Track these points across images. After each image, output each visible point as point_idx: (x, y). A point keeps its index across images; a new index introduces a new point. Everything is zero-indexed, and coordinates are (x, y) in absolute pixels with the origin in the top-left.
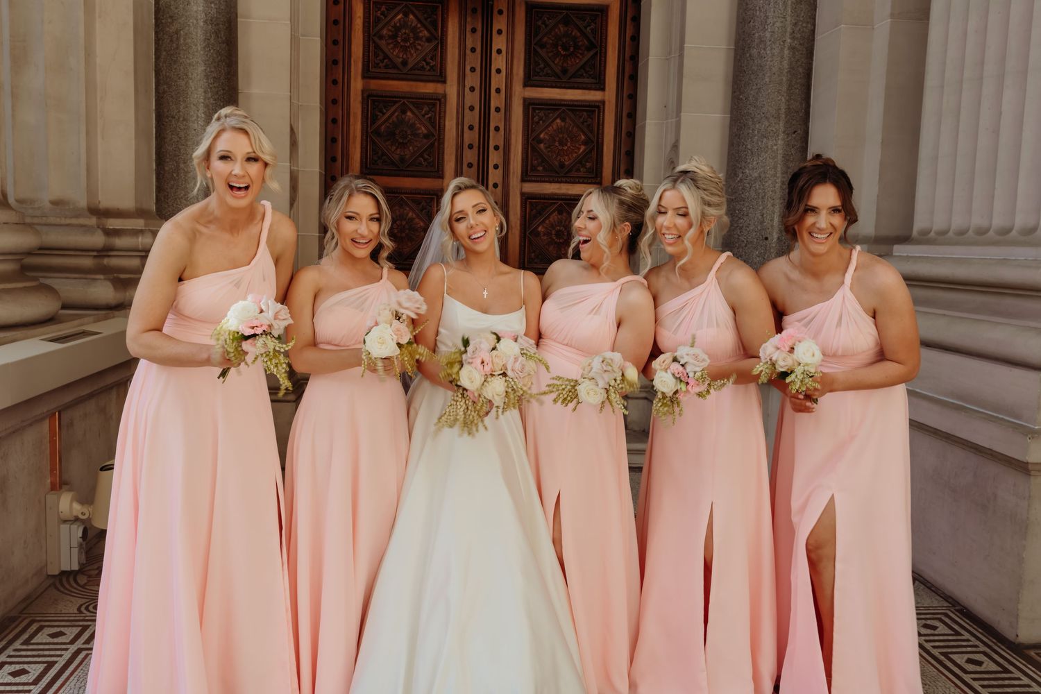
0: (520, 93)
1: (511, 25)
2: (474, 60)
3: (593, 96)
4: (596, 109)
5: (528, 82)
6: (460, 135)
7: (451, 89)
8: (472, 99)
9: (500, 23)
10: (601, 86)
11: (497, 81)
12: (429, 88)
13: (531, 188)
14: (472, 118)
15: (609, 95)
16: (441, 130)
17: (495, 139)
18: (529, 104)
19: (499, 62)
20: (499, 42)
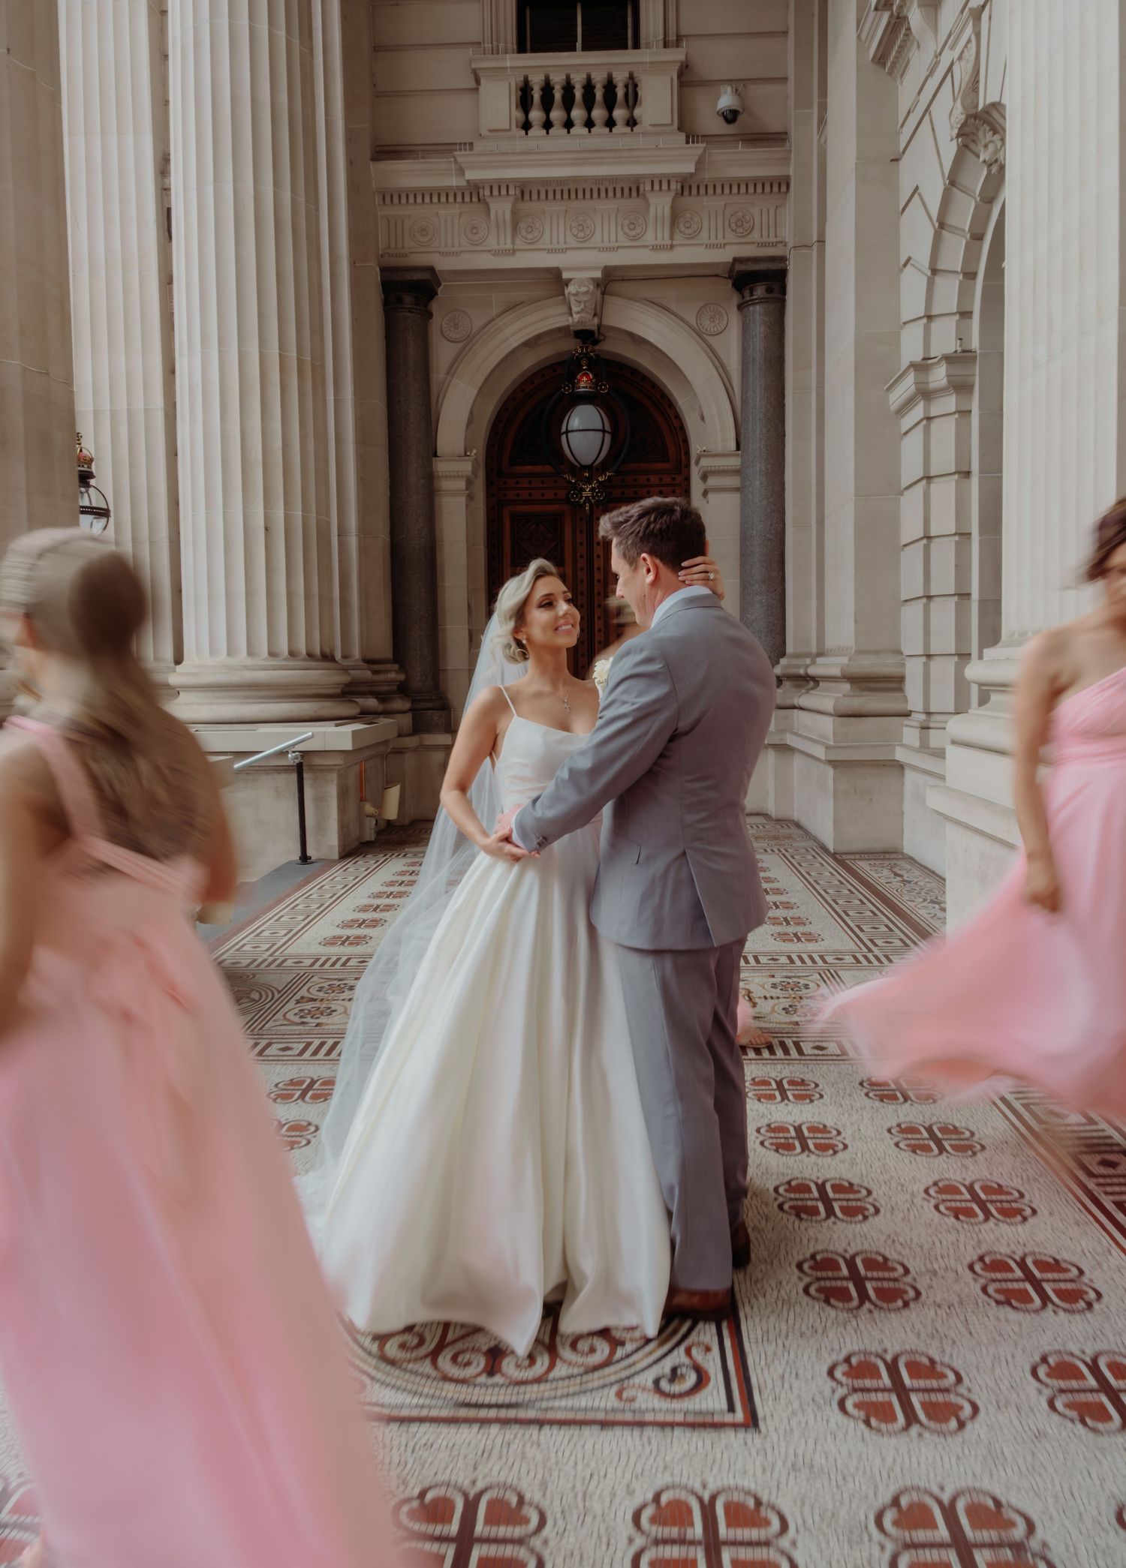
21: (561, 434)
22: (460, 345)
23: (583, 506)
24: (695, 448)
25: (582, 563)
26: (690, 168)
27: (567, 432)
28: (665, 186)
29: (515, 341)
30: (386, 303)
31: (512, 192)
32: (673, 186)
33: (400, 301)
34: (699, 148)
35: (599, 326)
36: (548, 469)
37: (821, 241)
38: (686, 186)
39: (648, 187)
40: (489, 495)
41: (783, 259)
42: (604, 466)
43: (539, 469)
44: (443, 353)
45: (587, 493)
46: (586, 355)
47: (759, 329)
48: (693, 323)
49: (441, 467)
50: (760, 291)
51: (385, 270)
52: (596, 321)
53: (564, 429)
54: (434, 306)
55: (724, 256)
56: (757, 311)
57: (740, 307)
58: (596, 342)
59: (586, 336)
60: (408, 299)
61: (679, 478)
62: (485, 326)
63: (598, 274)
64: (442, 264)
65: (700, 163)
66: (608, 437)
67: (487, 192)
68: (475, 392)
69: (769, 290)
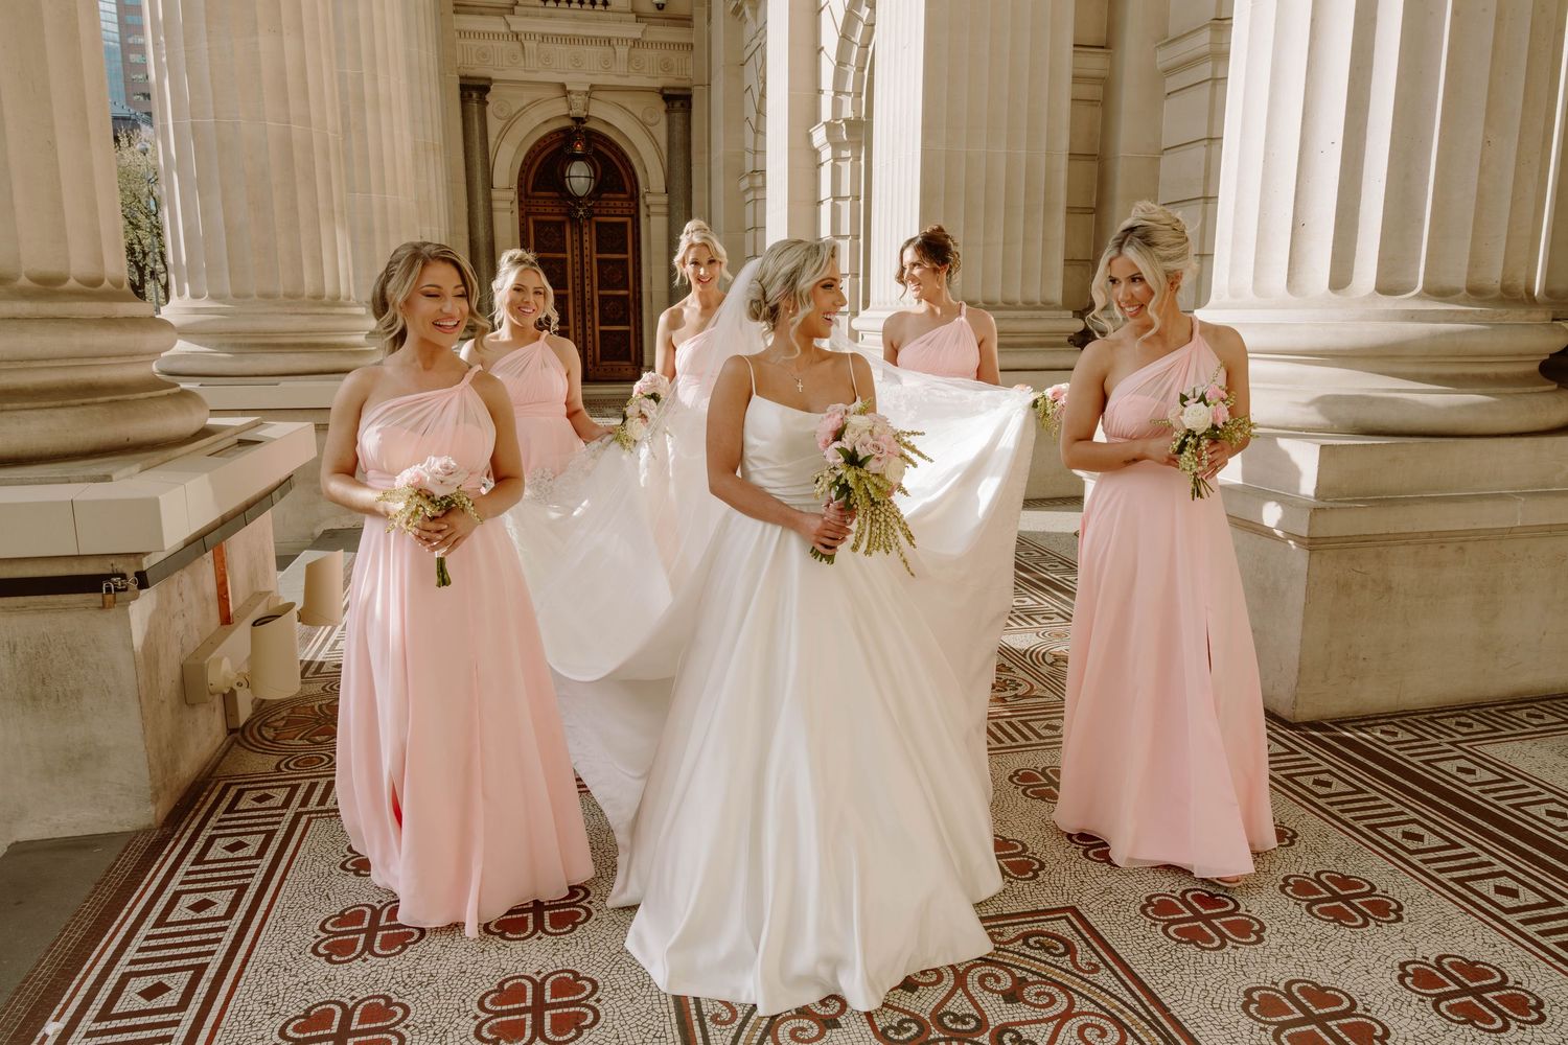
0: (595, 256)
1: (590, 228)
2: (577, 244)
3: (623, 256)
4: (625, 261)
5: (598, 252)
6: (573, 274)
7: (569, 256)
8: (577, 259)
9: (586, 230)
10: (626, 253)
11: (586, 252)
12: (560, 255)
13: (602, 292)
14: (578, 266)
15: (630, 255)
16: (566, 271)
17: (587, 274)
18: (599, 260)
19: (587, 245)
20: (586, 237)
21: (564, 178)
22: (505, 121)
23: (579, 220)
24: (643, 189)
25: (577, 252)
26: (638, 35)
27: (569, 177)
28: (625, 43)
29: (538, 121)
30: (462, 96)
31: (537, 38)
32: (629, 43)
33: (471, 96)
34: (643, 26)
35: (587, 116)
36: (556, 194)
37: (709, 85)
38: (636, 42)
39: (615, 42)
40: (520, 209)
41: (689, 89)
42: (590, 197)
43: (550, 194)
44: (494, 127)
45: (581, 213)
46: (578, 131)
47: (678, 128)
48: (640, 117)
49: (495, 194)
50: (677, 104)
51: (461, 78)
52: (585, 114)
53: (567, 175)
54: (488, 97)
55: (658, 84)
56: (678, 116)
57: (667, 111)
58: (584, 123)
59: (578, 120)
60: (475, 95)
61: (632, 204)
62: (519, 111)
63: (587, 89)
64: (495, 75)
65: (643, 32)
66: (593, 181)
67: (523, 37)
68: (514, 150)
69: (682, 105)
